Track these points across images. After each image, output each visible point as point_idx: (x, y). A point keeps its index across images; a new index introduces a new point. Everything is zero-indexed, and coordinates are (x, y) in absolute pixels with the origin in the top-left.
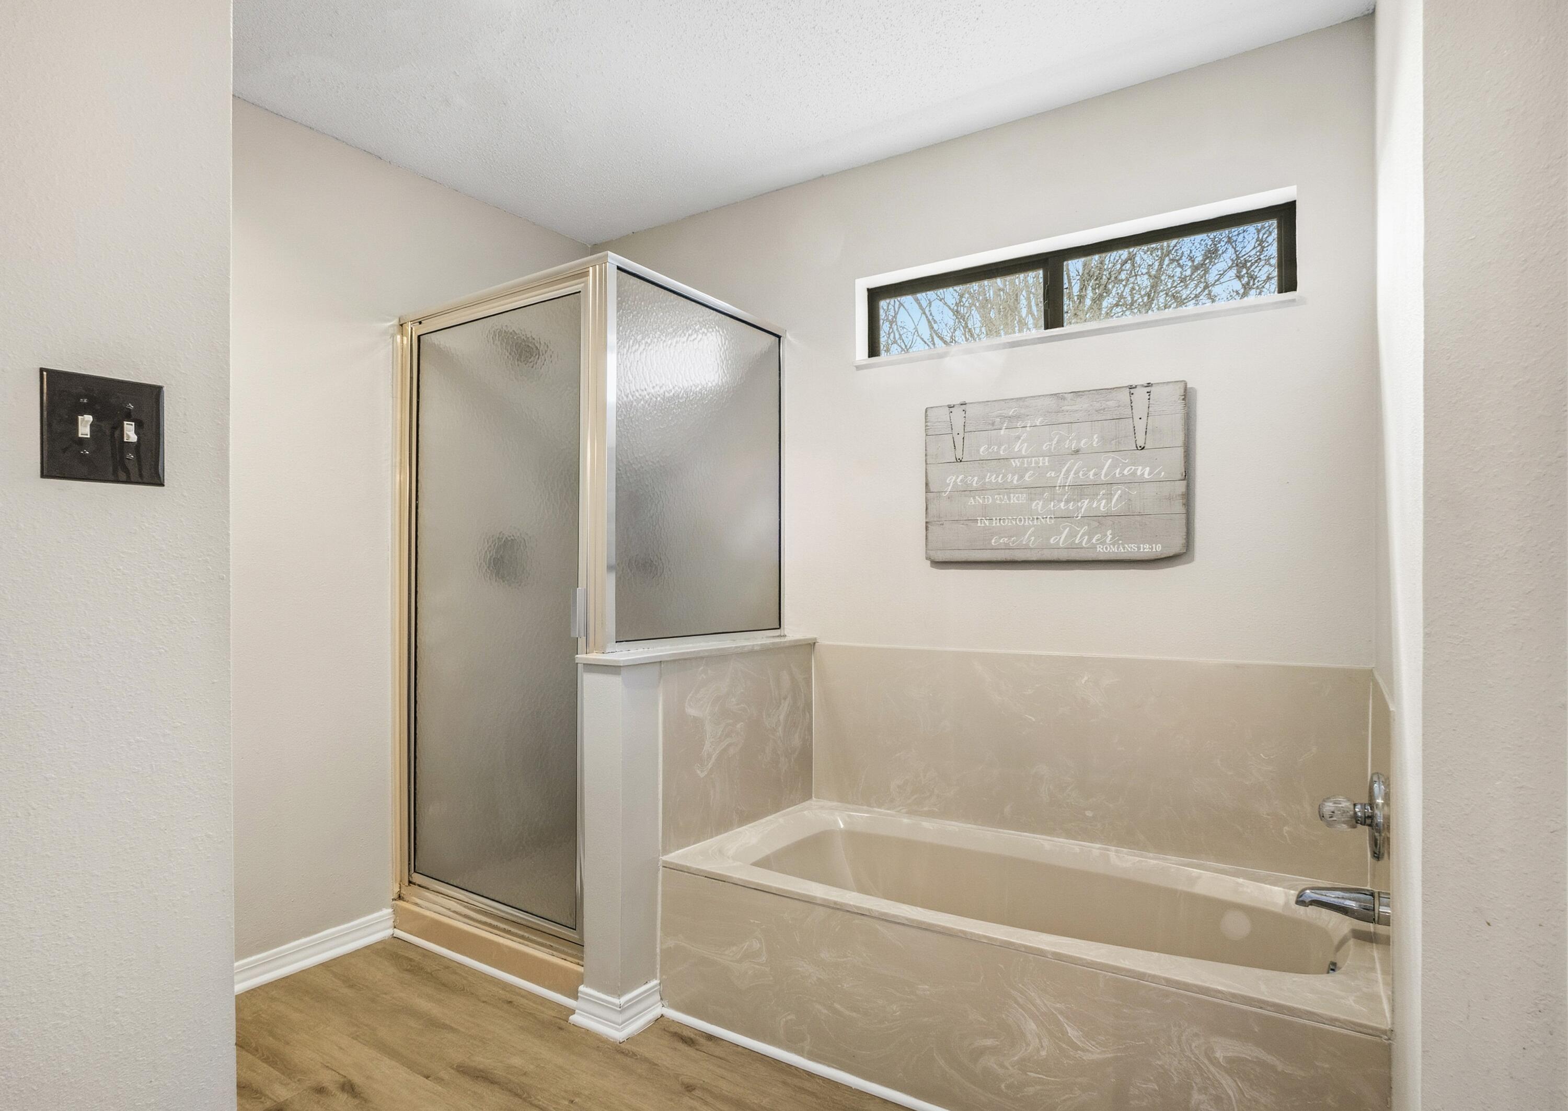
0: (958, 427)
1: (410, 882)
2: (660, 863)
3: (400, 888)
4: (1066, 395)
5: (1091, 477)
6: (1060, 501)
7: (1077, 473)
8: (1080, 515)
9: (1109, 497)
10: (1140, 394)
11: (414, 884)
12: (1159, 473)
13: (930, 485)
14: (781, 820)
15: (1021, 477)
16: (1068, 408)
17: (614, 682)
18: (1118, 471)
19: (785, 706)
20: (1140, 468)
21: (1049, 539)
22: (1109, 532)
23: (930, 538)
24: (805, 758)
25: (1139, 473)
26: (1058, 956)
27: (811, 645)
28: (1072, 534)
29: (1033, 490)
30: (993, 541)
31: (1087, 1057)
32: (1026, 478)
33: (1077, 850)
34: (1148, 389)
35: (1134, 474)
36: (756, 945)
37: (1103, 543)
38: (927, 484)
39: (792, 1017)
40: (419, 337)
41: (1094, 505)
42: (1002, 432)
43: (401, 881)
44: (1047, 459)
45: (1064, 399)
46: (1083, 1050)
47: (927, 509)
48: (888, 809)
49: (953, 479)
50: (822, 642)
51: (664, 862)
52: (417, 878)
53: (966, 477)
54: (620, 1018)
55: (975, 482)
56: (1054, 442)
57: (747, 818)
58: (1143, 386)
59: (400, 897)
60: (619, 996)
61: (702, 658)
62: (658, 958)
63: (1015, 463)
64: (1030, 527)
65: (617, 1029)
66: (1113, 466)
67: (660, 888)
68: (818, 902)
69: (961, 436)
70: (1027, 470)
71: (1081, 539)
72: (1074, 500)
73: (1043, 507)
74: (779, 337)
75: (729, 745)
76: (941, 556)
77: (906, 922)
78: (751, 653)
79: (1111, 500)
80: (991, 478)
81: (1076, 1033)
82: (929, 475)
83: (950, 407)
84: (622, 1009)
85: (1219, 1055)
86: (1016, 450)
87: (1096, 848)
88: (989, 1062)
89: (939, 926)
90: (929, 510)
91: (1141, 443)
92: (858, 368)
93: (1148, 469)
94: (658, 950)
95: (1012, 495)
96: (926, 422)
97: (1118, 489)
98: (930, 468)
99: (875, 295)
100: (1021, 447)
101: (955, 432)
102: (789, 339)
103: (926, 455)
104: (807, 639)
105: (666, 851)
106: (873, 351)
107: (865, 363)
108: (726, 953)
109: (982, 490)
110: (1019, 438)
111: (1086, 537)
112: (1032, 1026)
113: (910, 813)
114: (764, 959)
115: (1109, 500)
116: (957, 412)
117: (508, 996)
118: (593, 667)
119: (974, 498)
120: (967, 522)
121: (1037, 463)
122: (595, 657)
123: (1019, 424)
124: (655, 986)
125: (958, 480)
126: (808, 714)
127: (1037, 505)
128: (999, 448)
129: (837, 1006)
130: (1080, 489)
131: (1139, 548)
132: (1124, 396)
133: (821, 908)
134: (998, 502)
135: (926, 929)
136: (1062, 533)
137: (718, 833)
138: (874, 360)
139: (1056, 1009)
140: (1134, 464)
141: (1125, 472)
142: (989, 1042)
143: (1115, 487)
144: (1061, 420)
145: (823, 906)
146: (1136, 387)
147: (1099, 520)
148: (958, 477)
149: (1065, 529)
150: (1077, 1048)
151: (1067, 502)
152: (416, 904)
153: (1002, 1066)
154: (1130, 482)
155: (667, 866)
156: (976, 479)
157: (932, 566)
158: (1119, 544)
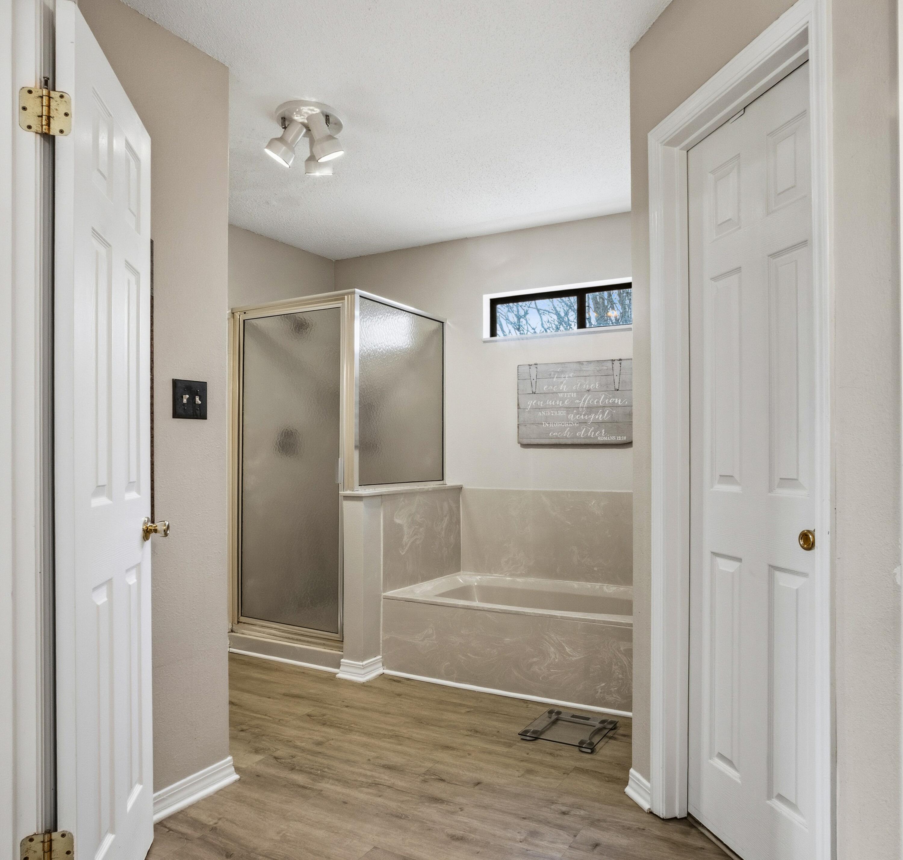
0: (534, 376)
1: (238, 622)
2: (382, 597)
3: (232, 626)
4: (584, 363)
5: (595, 403)
6: (581, 415)
7: (589, 401)
8: (590, 422)
9: (603, 413)
10: (617, 363)
11: (241, 622)
12: (624, 402)
13: (520, 405)
14: (444, 580)
15: (563, 403)
16: (585, 369)
17: (360, 505)
18: (607, 401)
19: (446, 519)
20: (617, 399)
21: (576, 434)
22: (603, 430)
23: (520, 432)
24: (456, 550)
25: (616, 402)
26: (562, 617)
27: (459, 489)
28: (587, 431)
29: (568, 409)
30: (550, 434)
31: (574, 659)
32: (566, 403)
33: (589, 586)
34: (620, 362)
35: (614, 402)
36: (431, 632)
37: (601, 436)
38: (518, 405)
39: (448, 663)
40: (244, 320)
41: (597, 417)
42: (555, 379)
43: (233, 622)
44: (575, 393)
45: (582, 364)
46: (572, 656)
47: (518, 417)
48: (500, 574)
49: (531, 403)
50: (466, 487)
51: (384, 596)
52: (242, 619)
53: (537, 402)
54: (363, 672)
55: (541, 404)
56: (579, 385)
57: (426, 578)
58: (617, 360)
59: (232, 631)
60: (362, 661)
61: (402, 494)
62: (381, 645)
63: (561, 395)
64: (567, 427)
65: (362, 677)
66: (605, 398)
67: (382, 609)
68: (460, 606)
69: (535, 380)
70: (566, 399)
71: (591, 434)
72: (587, 414)
73: (573, 418)
74: (443, 323)
75: (416, 539)
76: (525, 441)
77: (499, 611)
78: (427, 492)
79: (604, 414)
80: (550, 403)
81: (569, 650)
82: (519, 401)
83: (529, 365)
84: (364, 667)
85: (622, 649)
86: (561, 389)
87: (598, 585)
88: (535, 668)
89: (514, 611)
90: (519, 418)
91: (617, 388)
92: (485, 342)
93: (620, 400)
94: (381, 641)
95: (559, 411)
96: (518, 373)
97: (607, 409)
98: (519, 396)
99: (494, 303)
100: (562, 387)
101: (532, 378)
102: (448, 325)
103: (518, 389)
104: (458, 486)
105: (384, 591)
106: (493, 333)
107: (488, 340)
108: (416, 637)
109: (544, 408)
110: (562, 383)
111: (593, 433)
112: (552, 649)
113: (511, 575)
114: (434, 637)
115: (603, 415)
116: (533, 368)
117: (302, 671)
118: (347, 498)
119: (541, 412)
120: (537, 425)
121: (571, 395)
122: (348, 492)
123: (562, 376)
124: (380, 659)
125: (534, 403)
126: (458, 526)
127: (571, 416)
128: (553, 387)
129: (469, 654)
130: (591, 409)
131: (616, 439)
132: (609, 364)
133: (461, 610)
134: (552, 414)
135: (508, 613)
136: (582, 430)
137: (411, 584)
138: (493, 338)
139: (561, 640)
140: (614, 397)
141: (610, 401)
142: (535, 659)
143: (606, 408)
144: (582, 375)
145: (463, 608)
146: (615, 360)
147: (598, 424)
148: (533, 402)
149: (583, 429)
150: (570, 656)
151: (584, 415)
152: (243, 634)
153: (540, 669)
154: (614, 406)
155: (386, 598)
156: (542, 402)
157: (521, 447)
158: (608, 436)
